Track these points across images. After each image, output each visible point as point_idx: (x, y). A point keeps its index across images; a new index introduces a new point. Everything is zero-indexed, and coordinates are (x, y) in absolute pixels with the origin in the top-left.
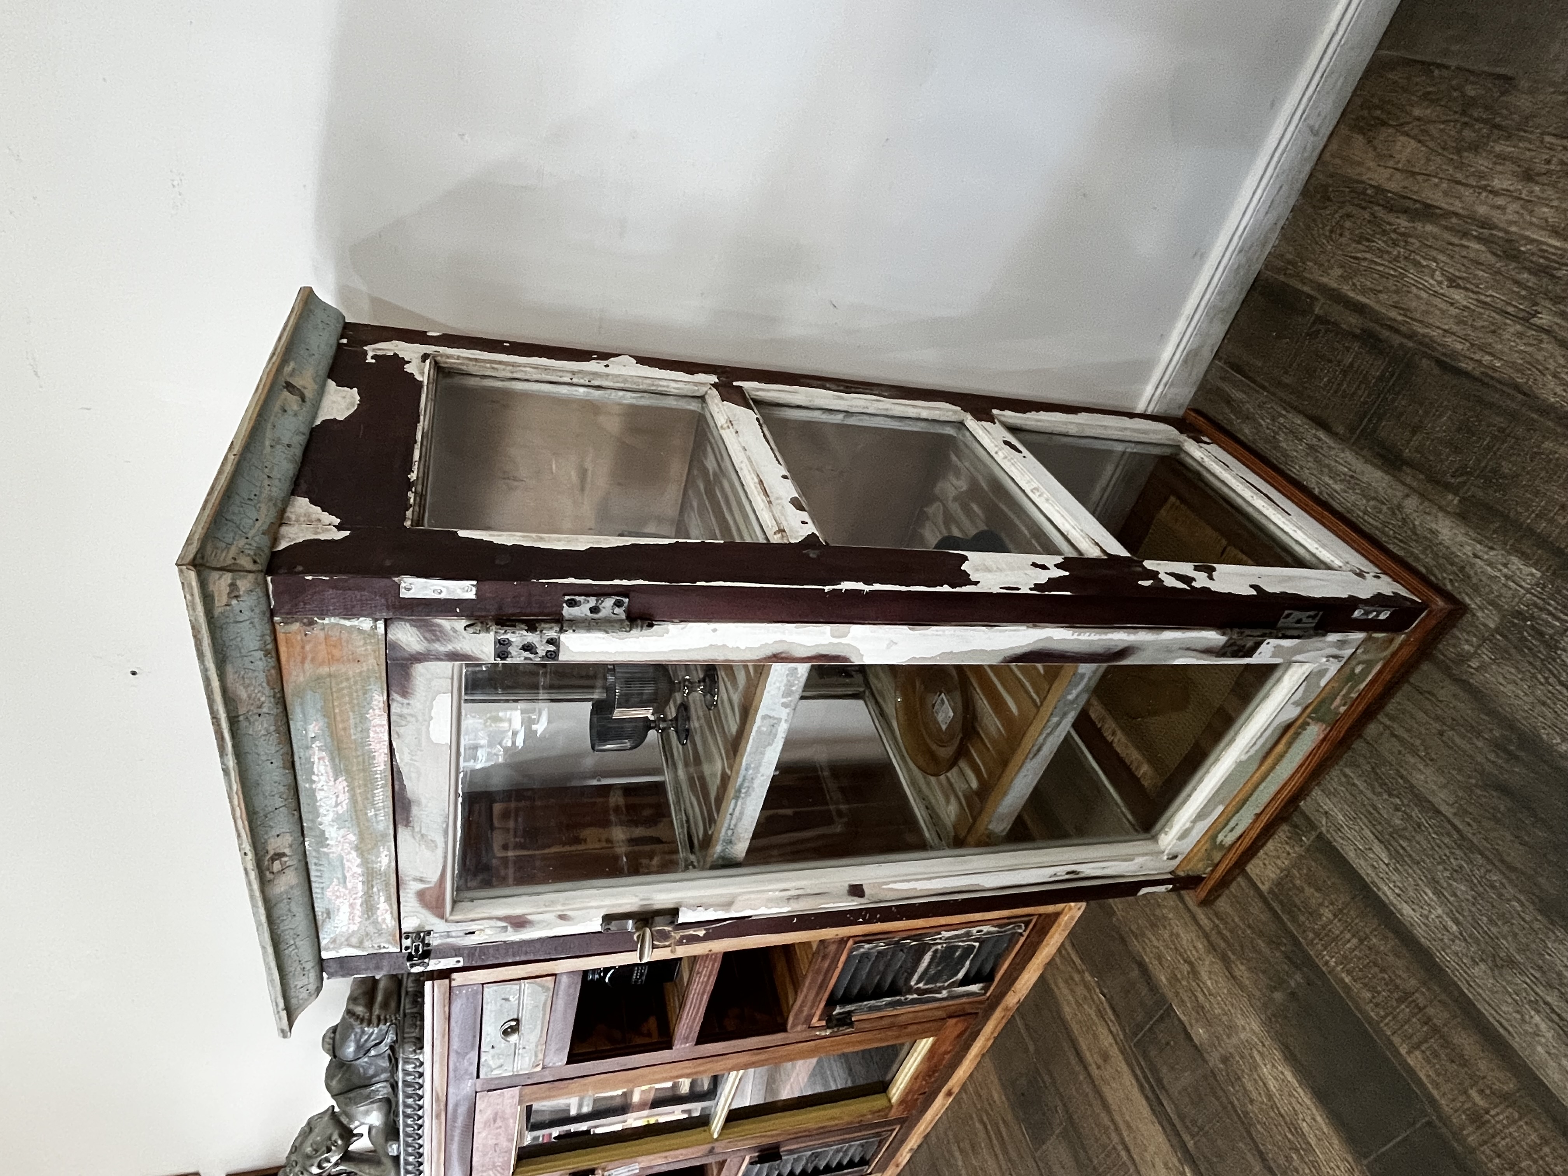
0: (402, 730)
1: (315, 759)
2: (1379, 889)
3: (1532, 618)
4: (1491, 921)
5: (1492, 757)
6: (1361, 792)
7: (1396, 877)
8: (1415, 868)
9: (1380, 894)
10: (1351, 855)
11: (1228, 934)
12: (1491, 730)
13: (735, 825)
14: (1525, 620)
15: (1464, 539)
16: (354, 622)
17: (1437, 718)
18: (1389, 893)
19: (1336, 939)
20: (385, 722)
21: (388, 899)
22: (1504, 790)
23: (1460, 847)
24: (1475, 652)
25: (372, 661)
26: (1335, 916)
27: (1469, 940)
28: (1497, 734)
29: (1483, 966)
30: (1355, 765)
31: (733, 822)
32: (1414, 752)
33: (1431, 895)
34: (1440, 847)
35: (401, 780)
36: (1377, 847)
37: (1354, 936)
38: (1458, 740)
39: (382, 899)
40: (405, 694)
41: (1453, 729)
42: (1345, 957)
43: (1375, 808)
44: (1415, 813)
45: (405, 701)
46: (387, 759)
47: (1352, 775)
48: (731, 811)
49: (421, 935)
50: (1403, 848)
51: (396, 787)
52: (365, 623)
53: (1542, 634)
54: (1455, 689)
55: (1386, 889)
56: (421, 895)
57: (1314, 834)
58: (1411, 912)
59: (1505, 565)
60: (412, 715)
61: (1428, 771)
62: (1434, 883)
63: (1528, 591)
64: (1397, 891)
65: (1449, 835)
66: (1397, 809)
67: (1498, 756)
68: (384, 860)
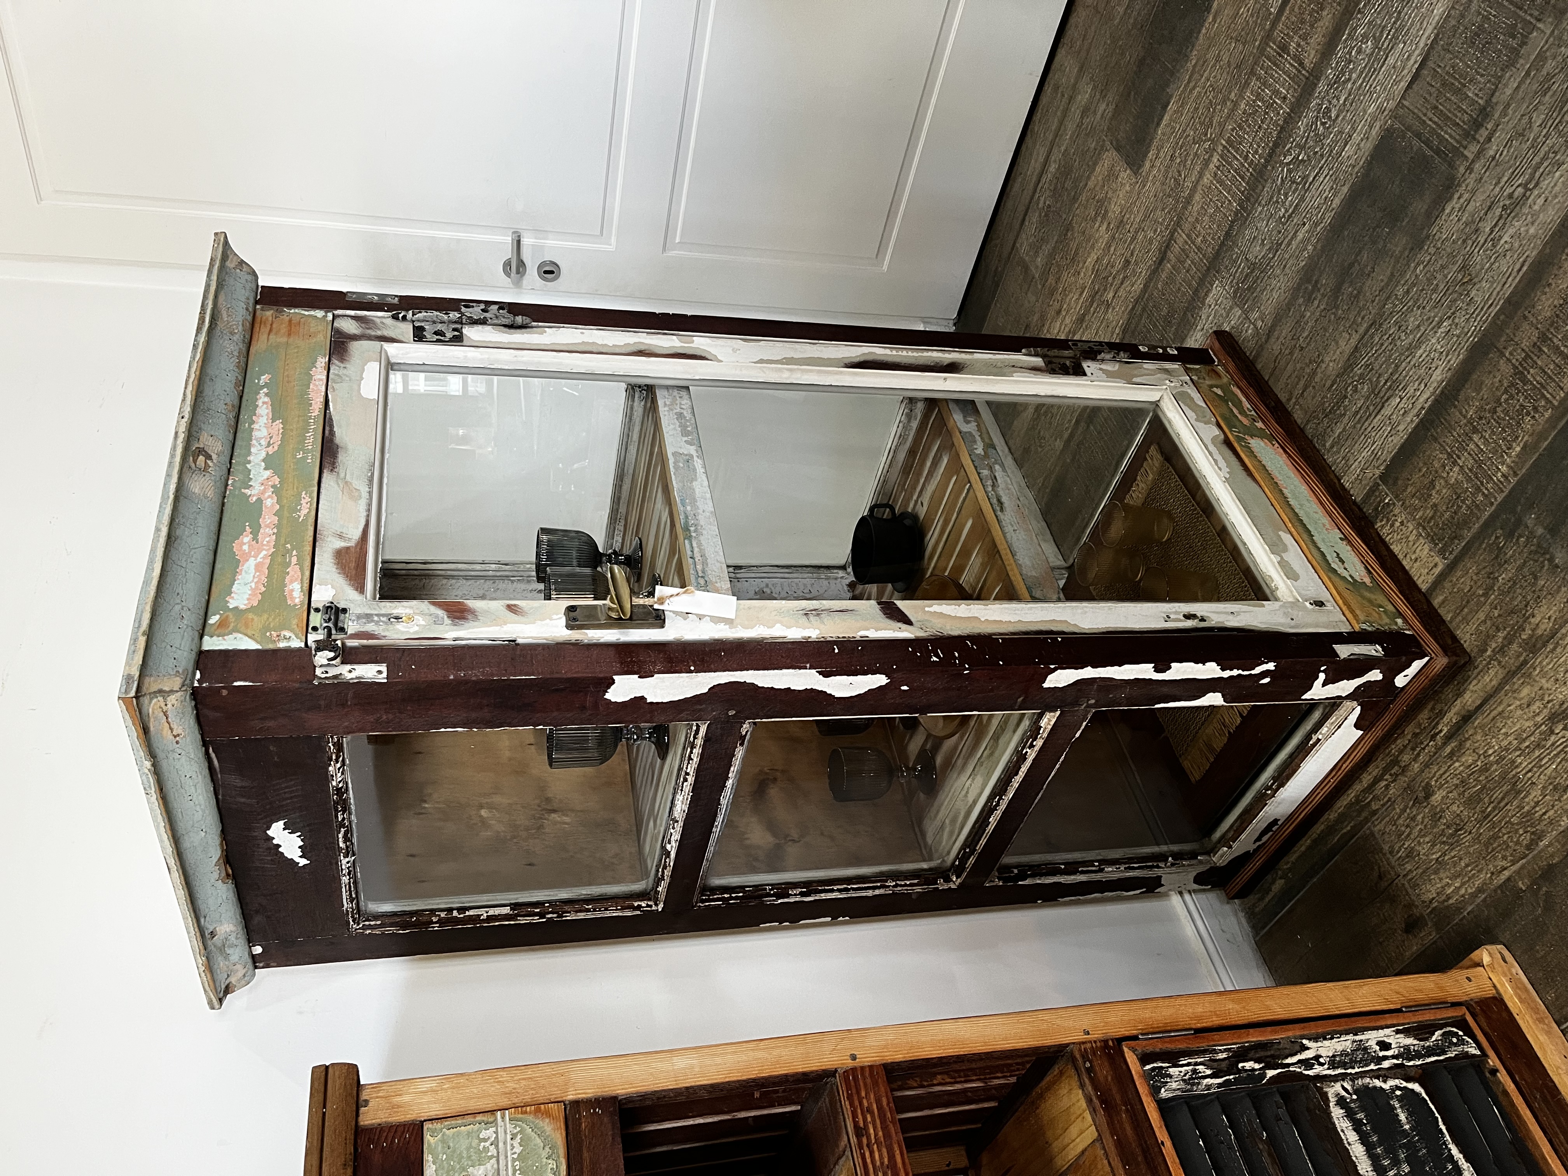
0: (336, 386)
1: (260, 403)
2: (1423, 408)
3: (1237, 284)
4: (1434, 290)
5: (1316, 302)
6: (1344, 430)
7: (1411, 389)
8: (1401, 369)
9: (1427, 406)
10: (1397, 441)
11: (1501, 634)
12: (1300, 306)
13: (703, 572)
14: (1239, 288)
15: (1193, 339)
16: (312, 313)
17: (1292, 354)
18: (1425, 396)
19: (1479, 463)
20: (324, 378)
21: (300, 563)
22: (1337, 290)
23: (1381, 325)
24: (1253, 324)
25: (320, 337)
26: (1455, 463)
27: (1453, 309)
28: (1301, 300)
29: (1473, 293)
30: (1323, 436)
31: (699, 567)
32: (1314, 372)
33: (1421, 351)
34: (1382, 345)
35: (331, 426)
36: (1387, 411)
37: (1471, 439)
38: (1305, 335)
39: (294, 560)
40: (342, 360)
41: (1298, 339)
42: (1495, 452)
43: (1357, 412)
44: (1358, 371)
45: (342, 365)
46: (322, 406)
47: (1332, 439)
48: (689, 553)
49: (334, 612)
50: (1386, 381)
51: (327, 432)
52: (319, 313)
53: (1247, 275)
54: (1273, 340)
55: (1421, 400)
56: (340, 555)
57: (1382, 487)
58: (1438, 371)
59: (1210, 306)
60: (347, 376)
61: (1327, 359)
62: (1411, 349)
63: (1224, 289)
64: (1423, 385)
65: (1372, 337)
66: (1355, 390)
67: (1315, 299)
68: (305, 508)
